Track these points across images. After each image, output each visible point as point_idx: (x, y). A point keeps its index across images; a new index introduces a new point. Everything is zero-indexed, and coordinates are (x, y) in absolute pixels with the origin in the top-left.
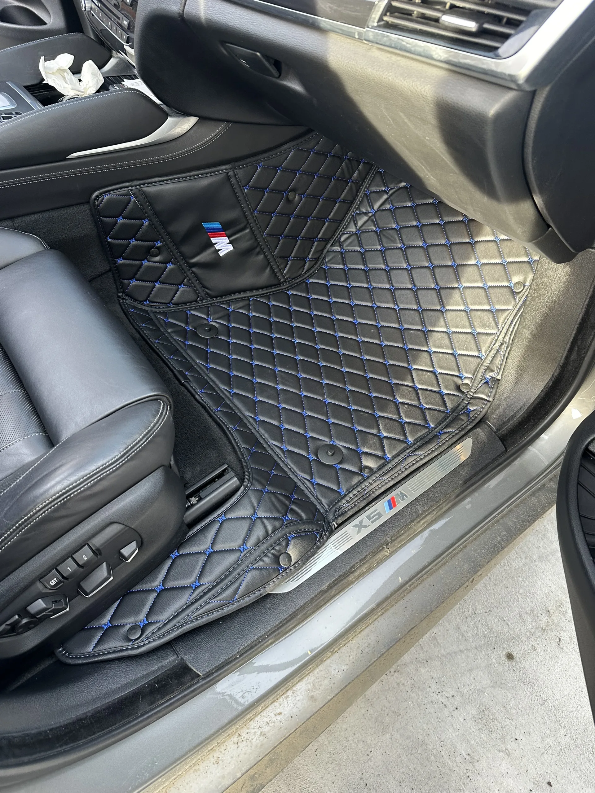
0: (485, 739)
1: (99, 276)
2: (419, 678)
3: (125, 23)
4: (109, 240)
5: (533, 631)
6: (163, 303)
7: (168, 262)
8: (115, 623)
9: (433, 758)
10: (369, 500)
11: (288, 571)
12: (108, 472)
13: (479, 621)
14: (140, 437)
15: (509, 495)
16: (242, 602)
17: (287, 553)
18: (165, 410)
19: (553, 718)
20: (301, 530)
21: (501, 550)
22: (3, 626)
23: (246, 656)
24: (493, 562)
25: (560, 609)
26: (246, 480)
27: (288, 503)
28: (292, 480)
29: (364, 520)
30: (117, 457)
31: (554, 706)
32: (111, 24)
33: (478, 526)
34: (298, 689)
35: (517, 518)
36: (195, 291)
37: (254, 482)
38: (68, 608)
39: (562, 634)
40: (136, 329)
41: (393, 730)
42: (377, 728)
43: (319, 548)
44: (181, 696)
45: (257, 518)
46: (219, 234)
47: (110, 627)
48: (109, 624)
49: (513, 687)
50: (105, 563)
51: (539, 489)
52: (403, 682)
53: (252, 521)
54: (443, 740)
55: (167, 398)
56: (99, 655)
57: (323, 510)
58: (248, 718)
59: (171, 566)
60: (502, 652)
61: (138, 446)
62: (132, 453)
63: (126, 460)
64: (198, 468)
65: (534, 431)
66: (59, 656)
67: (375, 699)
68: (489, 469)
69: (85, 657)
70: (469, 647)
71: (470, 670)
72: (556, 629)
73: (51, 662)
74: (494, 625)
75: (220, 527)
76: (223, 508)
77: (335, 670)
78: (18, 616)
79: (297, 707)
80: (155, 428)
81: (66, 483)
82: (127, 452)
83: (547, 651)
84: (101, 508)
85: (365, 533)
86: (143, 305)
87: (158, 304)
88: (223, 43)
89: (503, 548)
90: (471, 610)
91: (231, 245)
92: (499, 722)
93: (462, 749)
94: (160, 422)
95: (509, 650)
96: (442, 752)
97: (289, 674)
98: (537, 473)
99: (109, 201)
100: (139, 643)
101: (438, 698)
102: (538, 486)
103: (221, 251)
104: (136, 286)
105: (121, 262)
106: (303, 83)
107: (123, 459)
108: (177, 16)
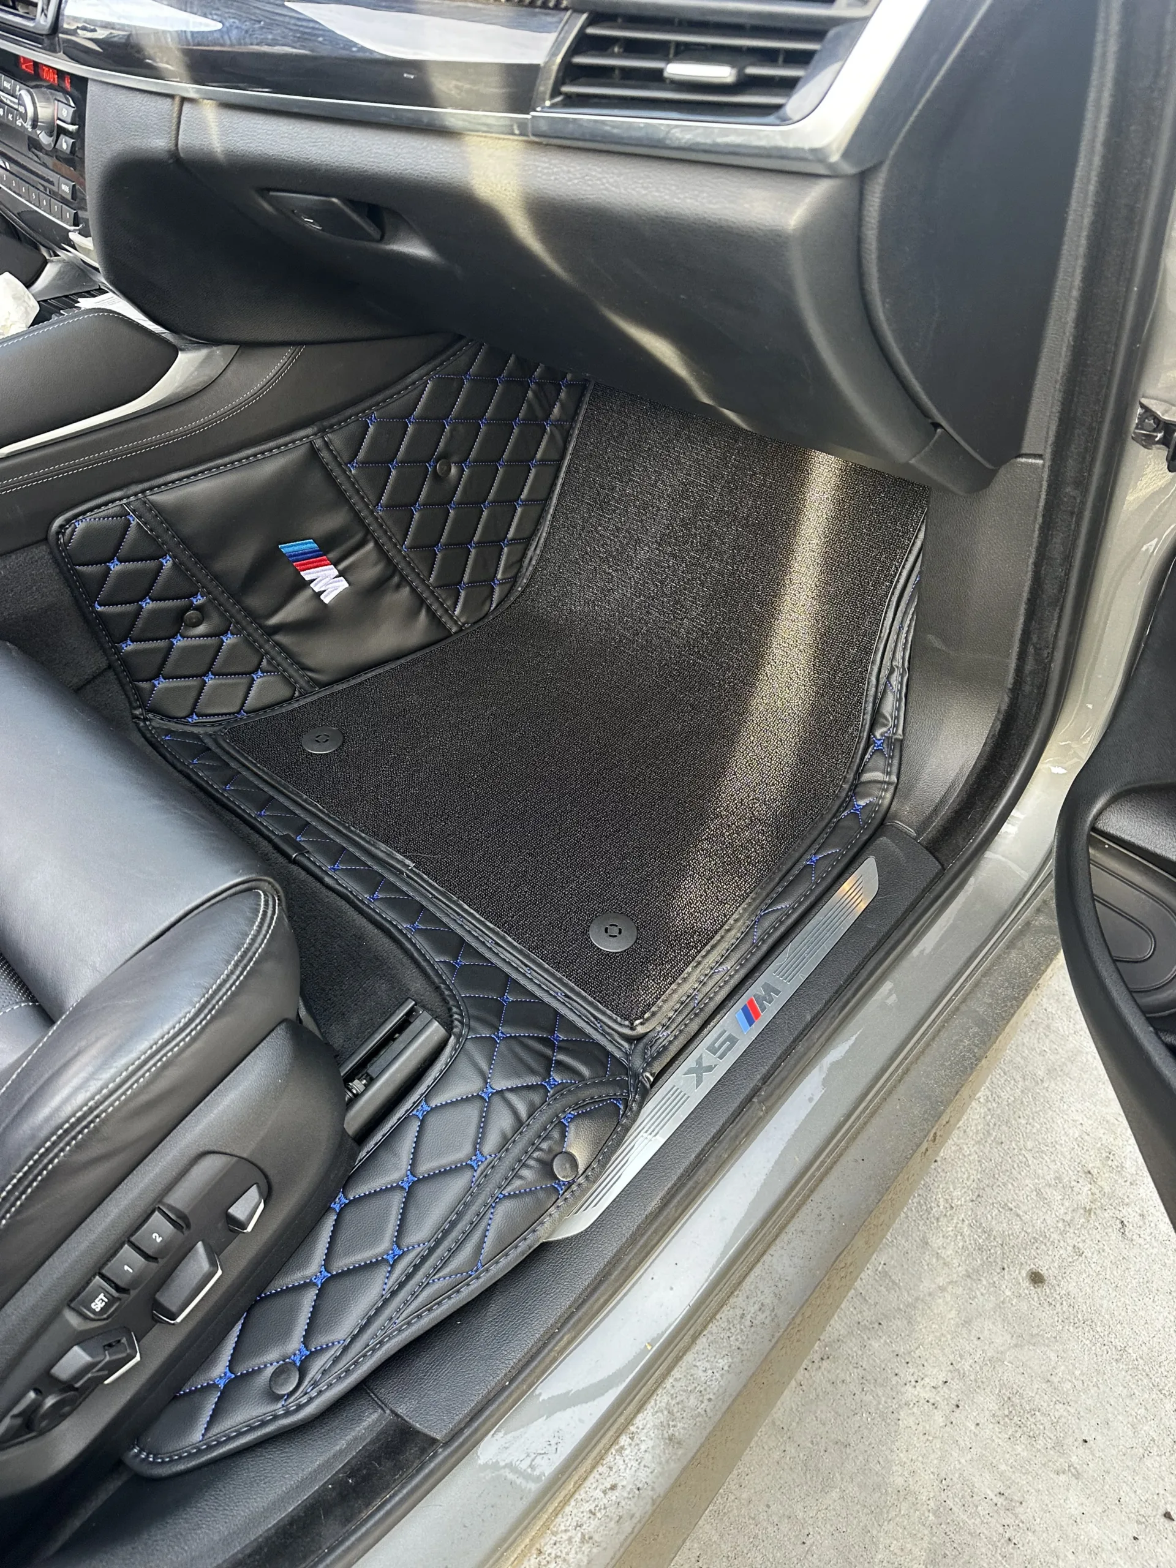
0: (1025, 1454)
1: (89, 682)
2: (871, 1361)
3: (66, 189)
4: (99, 609)
5: (1068, 1218)
6: (226, 714)
7: (225, 633)
8: (241, 1370)
9: (932, 1517)
10: (704, 1016)
11: (574, 1187)
12: (176, 1049)
13: (963, 1220)
14: (229, 967)
15: (968, 954)
16: (494, 1269)
17: (565, 1152)
18: (271, 906)
19: (1145, 1381)
20: (584, 1101)
21: (976, 1065)
22: (7, 1421)
23: (524, 1380)
24: (965, 1092)
25: (1110, 1162)
26: (456, 1023)
27: (548, 1052)
28: (548, 1006)
29: (704, 1055)
30: (189, 1016)
31: (1141, 1358)
32: (38, 196)
33: (923, 1024)
34: (641, 1427)
35: (991, 996)
36: (287, 680)
37: (473, 1023)
38: (138, 1355)
39: (1124, 1211)
40: (180, 772)
41: (842, 1479)
42: (809, 1483)
43: (627, 1129)
44: (405, 1491)
45: (493, 1094)
46: (316, 562)
47: (231, 1381)
48: (229, 1374)
49: (1055, 1338)
50: (200, 1244)
51: (1021, 933)
52: (842, 1376)
53: (484, 1101)
54: (944, 1476)
55: (269, 883)
56: (220, 1444)
57: (620, 1053)
58: (550, 1511)
59: (336, 1226)
60: (1020, 1273)
61: (228, 986)
62: (218, 1002)
63: (209, 1017)
64: (356, 1021)
65: (988, 823)
66: (136, 1465)
67: (794, 1424)
68: (919, 909)
69: (191, 1456)
70: (955, 1276)
71: (967, 1322)
72: (1111, 1205)
73: (119, 1483)
74: (994, 1222)
75: (421, 1127)
76: (422, 1089)
77: (705, 1371)
78: (37, 1394)
79: (645, 1466)
80: (256, 945)
81: (94, 1086)
82: (208, 1001)
83: (1103, 1251)
84: (174, 1128)
85: (711, 1080)
86: (187, 724)
87: (216, 719)
88: (264, 191)
89: (979, 1060)
90: (942, 1203)
91: (342, 578)
92: (1043, 1414)
93: (986, 1485)
94: (264, 932)
95: (1032, 1266)
96: (948, 1501)
97: (616, 1399)
98: (1009, 902)
99: (88, 534)
100: (300, 1398)
101: (916, 1393)
102: (1018, 926)
103: (325, 593)
104: (167, 690)
105: (129, 648)
106: (431, 241)
107: (202, 1016)
108: (164, 156)
